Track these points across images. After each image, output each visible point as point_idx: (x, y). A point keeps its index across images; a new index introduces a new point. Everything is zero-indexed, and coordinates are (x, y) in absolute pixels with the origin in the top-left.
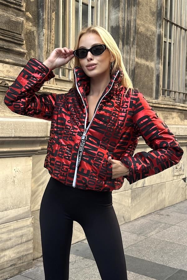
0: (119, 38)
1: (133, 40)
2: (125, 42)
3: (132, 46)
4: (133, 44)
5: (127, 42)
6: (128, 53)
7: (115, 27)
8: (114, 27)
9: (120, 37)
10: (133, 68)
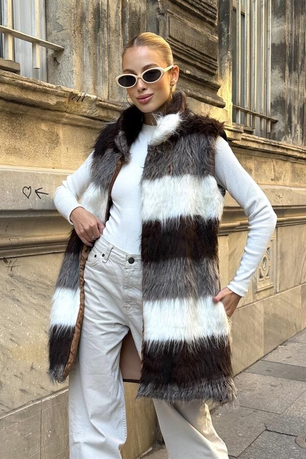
0: (285, 61)
1: (302, 63)
5: (295, 66)
6: (297, 83)
9: (287, 59)
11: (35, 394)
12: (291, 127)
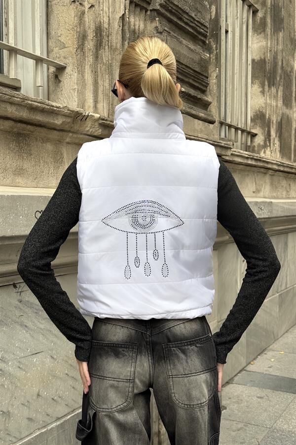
2: (272, 83)
3: (278, 88)
4: (280, 85)
7: (258, 60)
8: (256, 61)
10: (279, 119)
11: (41, 422)
12: (270, 141)
